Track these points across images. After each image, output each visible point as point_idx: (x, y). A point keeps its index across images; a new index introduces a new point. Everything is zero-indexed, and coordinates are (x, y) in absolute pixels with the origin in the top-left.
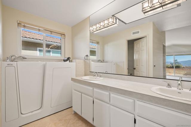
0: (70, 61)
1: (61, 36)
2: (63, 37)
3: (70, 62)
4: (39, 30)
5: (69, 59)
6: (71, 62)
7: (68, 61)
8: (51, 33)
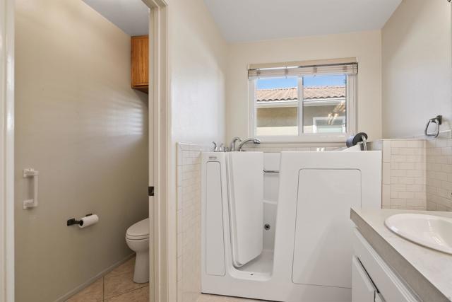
0: (365, 146)
1: (345, 69)
2: (350, 72)
3: (362, 149)
4: (287, 71)
5: (361, 140)
6: (369, 149)
7: (358, 146)
8: (315, 71)
